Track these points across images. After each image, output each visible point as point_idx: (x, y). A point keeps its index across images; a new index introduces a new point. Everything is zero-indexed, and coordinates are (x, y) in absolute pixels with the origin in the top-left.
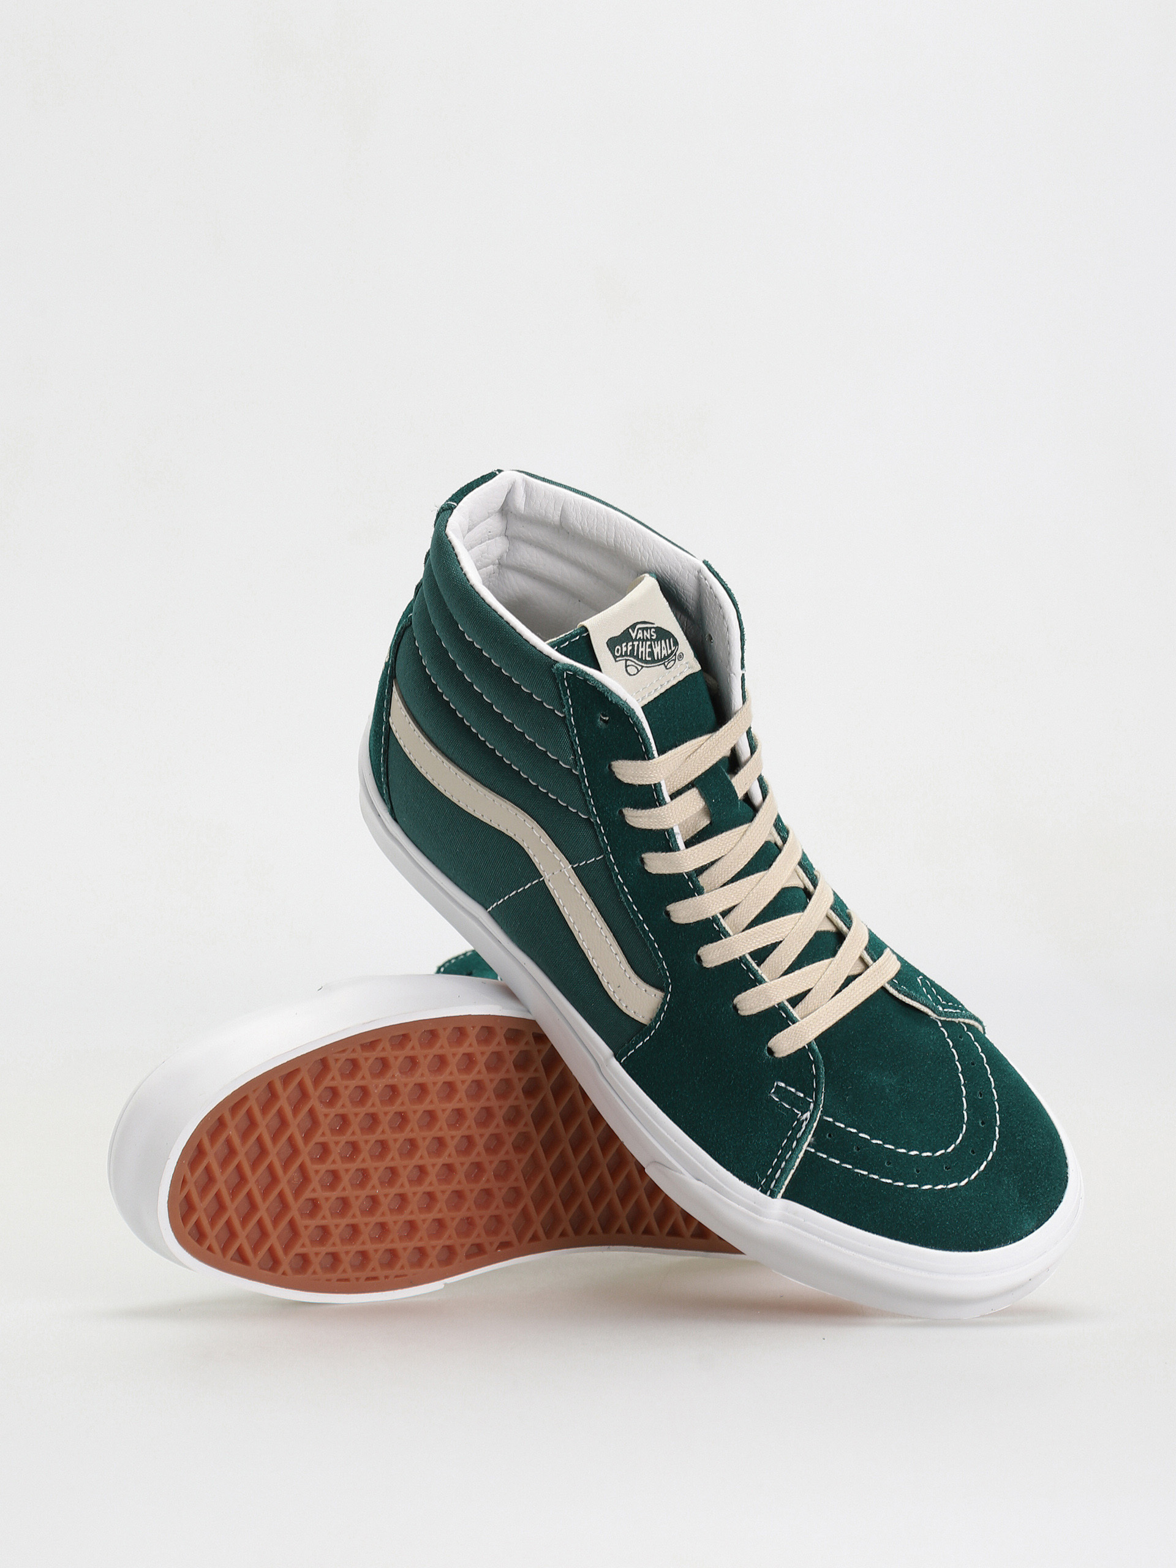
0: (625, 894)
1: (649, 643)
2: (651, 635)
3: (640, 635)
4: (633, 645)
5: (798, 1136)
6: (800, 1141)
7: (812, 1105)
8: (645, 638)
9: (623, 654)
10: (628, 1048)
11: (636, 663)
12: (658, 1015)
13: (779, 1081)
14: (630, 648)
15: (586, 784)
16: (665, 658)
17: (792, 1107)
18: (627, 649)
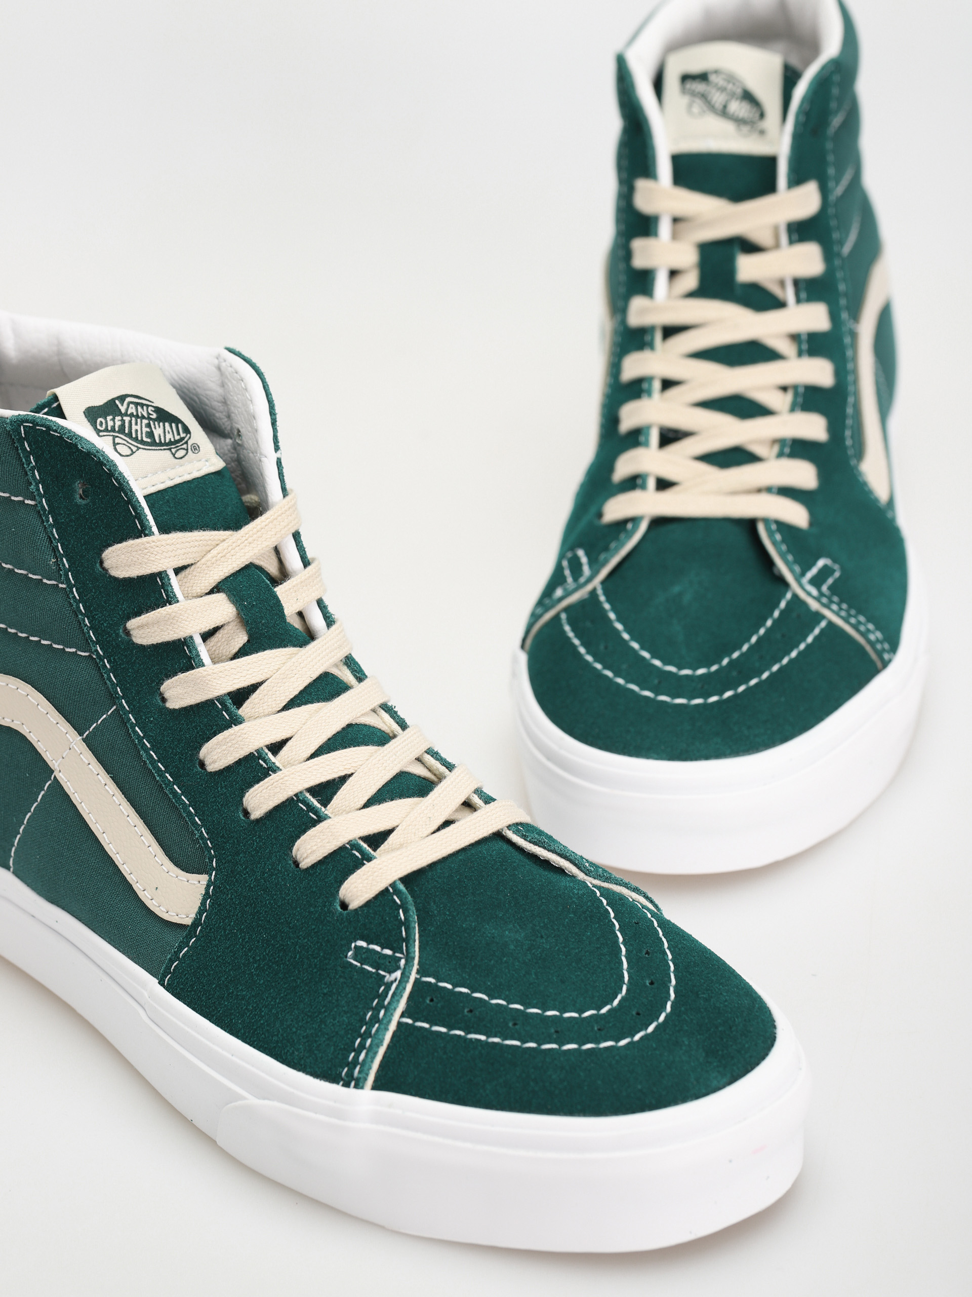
0: (147, 750)
1: (145, 422)
2: (149, 414)
3: (132, 409)
4: (123, 421)
5: (386, 1003)
6: (389, 1010)
7: (403, 962)
8: (140, 415)
9: (109, 429)
10: (170, 959)
11: (128, 442)
12: (203, 903)
13: (358, 940)
14: (118, 423)
15: (75, 597)
16: (171, 443)
17: (377, 970)
18: (114, 423)
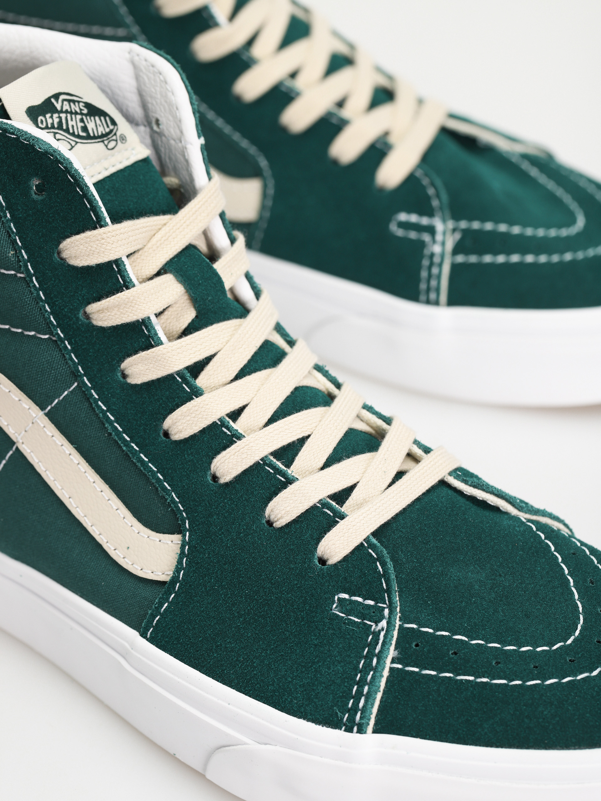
0: (111, 423)
1: (79, 117)
2: (81, 110)
3: (66, 107)
4: (60, 118)
5: (377, 651)
6: (380, 657)
7: (386, 612)
8: (73, 111)
9: (49, 126)
10: (152, 614)
11: (67, 138)
12: (180, 562)
13: (340, 592)
14: (56, 120)
15: (35, 285)
17: (363, 620)
18: (53, 121)
